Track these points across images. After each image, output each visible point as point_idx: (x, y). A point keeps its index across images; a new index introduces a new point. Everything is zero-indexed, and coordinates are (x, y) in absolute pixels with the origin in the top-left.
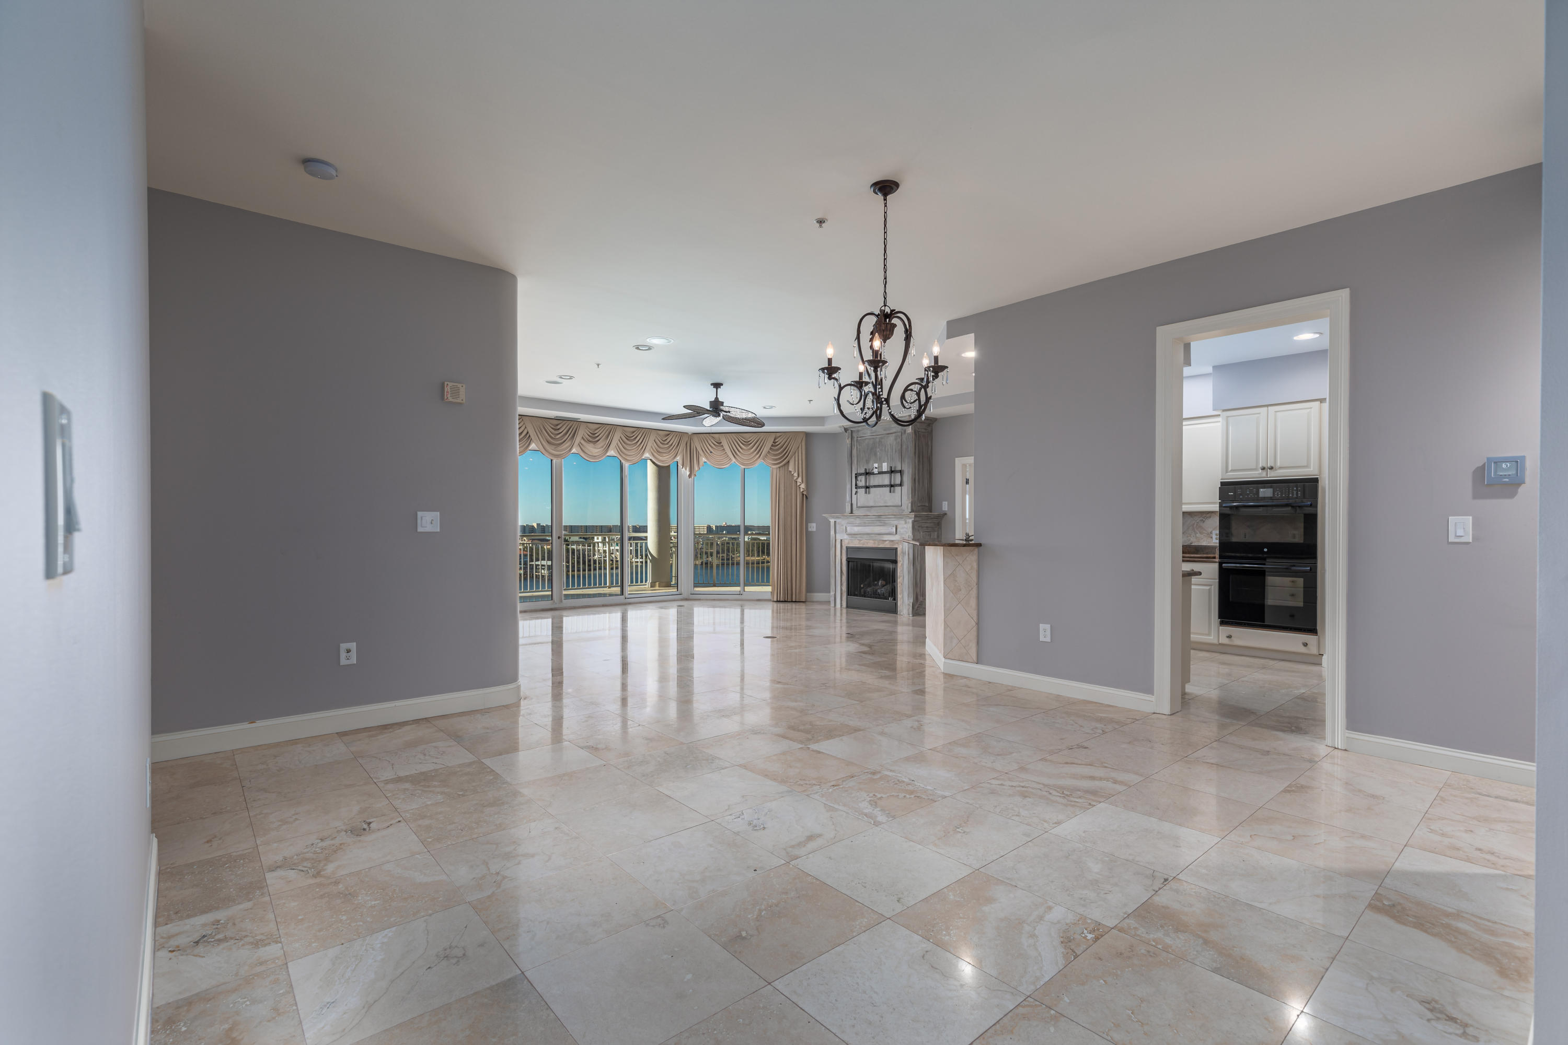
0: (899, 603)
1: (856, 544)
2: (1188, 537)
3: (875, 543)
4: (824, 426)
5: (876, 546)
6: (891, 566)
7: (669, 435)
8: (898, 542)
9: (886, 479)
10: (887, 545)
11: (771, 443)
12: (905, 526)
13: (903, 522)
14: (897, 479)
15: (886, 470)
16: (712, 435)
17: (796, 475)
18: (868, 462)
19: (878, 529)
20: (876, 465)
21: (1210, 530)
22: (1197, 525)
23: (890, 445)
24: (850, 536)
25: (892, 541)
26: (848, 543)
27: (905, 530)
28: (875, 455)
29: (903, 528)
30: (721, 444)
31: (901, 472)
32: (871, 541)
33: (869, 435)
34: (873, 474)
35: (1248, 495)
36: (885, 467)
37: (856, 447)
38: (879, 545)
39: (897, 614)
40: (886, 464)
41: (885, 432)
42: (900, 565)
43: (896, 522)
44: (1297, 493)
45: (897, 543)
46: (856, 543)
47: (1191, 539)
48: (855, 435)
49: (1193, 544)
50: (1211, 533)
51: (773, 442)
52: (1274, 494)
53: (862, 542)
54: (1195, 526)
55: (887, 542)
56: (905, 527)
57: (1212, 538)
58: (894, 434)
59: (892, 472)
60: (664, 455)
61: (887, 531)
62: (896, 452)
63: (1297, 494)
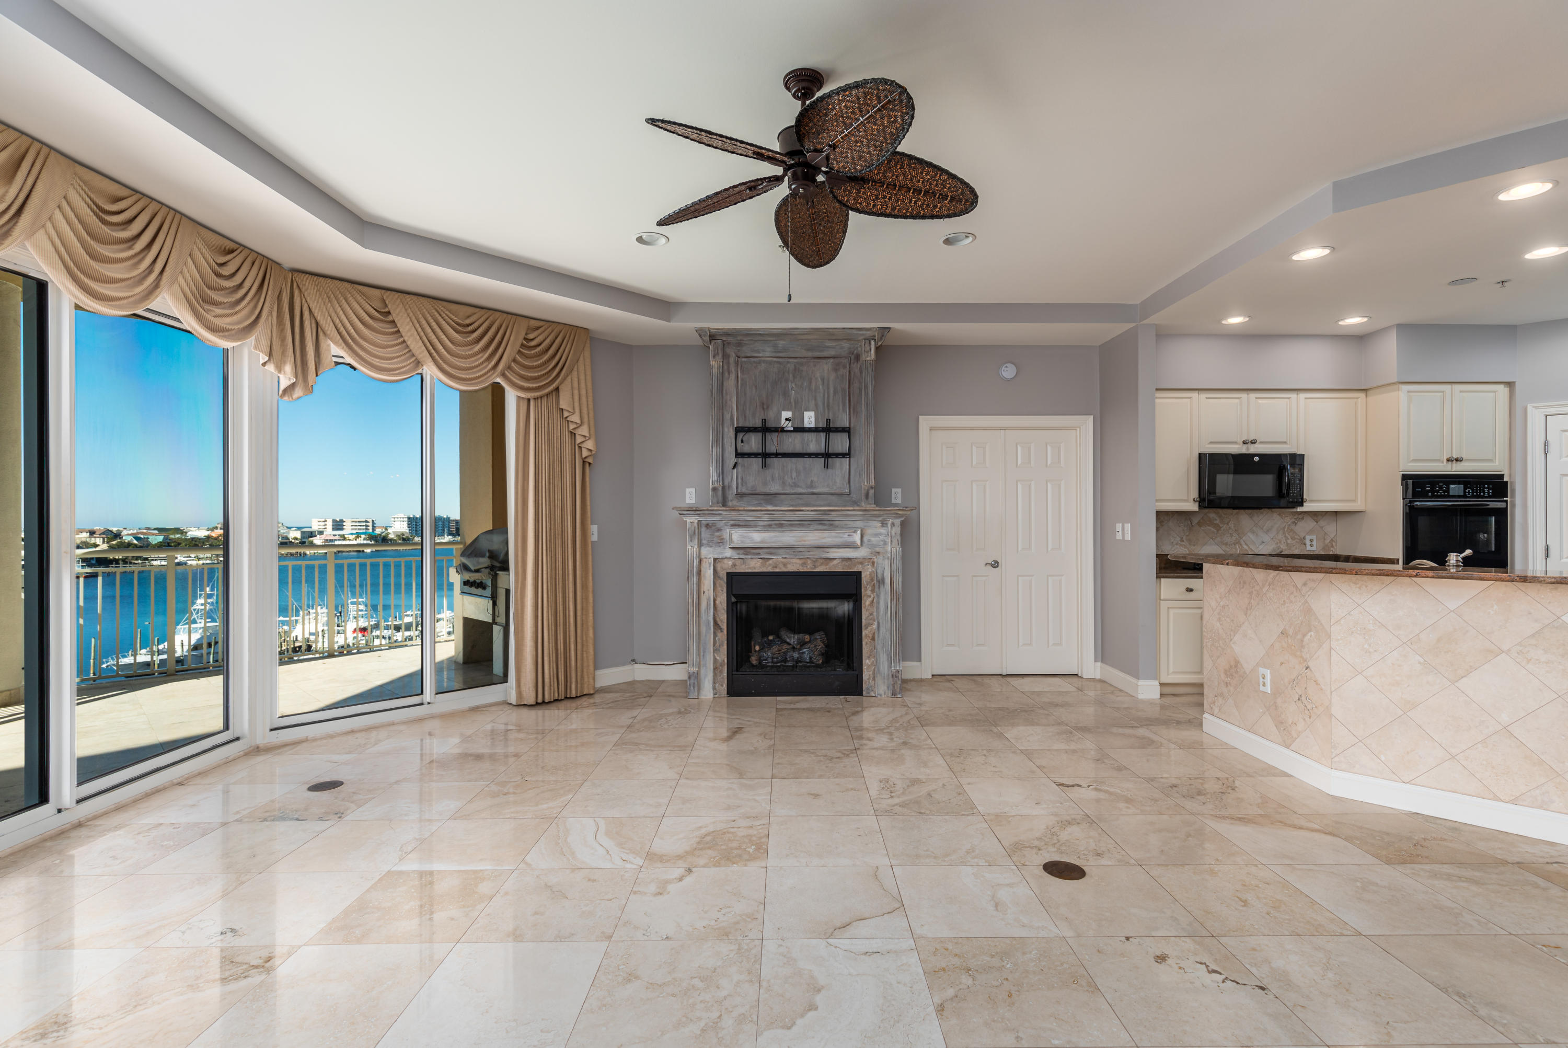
0: (866, 675)
1: (755, 568)
2: (1277, 543)
3: (804, 564)
4: (669, 321)
5: (808, 568)
6: (843, 608)
7: (232, 251)
8: (862, 560)
9: (814, 443)
10: (839, 568)
11: (520, 340)
12: (883, 531)
13: (878, 524)
14: (839, 443)
15: (813, 425)
16: (360, 287)
17: (576, 418)
18: (765, 406)
19: (812, 537)
20: (786, 414)
21: (1302, 535)
22: (1288, 528)
23: (823, 379)
24: (741, 551)
25: (850, 559)
26: (734, 565)
27: (882, 538)
28: (786, 394)
29: (876, 535)
30: (390, 318)
31: (847, 430)
32: (794, 560)
33: (768, 354)
34: (782, 430)
35: (1438, 491)
36: (809, 419)
37: (733, 376)
38: (815, 567)
39: (861, 695)
40: (812, 414)
41: (810, 354)
42: (868, 603)
43: (860, 524)
44: (1488, 491)
45: (861, 563)
46: (754, 565)
47: (1281, 547)
48: (731, 352)
49: (1282, 553)
50: (1304, 538)
51: (525, 339)
52: (1465, 492)
53: (771, 562)
54: (1286, 530)
55: (835, 562)
56: (880, 534)
57: (1305, 544)
58: (832, 360)
59: (828, 429)
60: (219, 311)
61: (838, 541)
62: (835, 393)
63: (1489, 493)
